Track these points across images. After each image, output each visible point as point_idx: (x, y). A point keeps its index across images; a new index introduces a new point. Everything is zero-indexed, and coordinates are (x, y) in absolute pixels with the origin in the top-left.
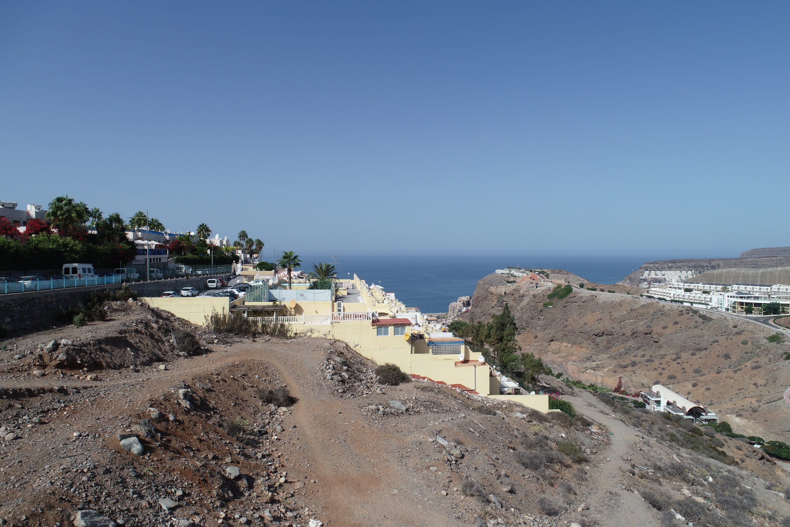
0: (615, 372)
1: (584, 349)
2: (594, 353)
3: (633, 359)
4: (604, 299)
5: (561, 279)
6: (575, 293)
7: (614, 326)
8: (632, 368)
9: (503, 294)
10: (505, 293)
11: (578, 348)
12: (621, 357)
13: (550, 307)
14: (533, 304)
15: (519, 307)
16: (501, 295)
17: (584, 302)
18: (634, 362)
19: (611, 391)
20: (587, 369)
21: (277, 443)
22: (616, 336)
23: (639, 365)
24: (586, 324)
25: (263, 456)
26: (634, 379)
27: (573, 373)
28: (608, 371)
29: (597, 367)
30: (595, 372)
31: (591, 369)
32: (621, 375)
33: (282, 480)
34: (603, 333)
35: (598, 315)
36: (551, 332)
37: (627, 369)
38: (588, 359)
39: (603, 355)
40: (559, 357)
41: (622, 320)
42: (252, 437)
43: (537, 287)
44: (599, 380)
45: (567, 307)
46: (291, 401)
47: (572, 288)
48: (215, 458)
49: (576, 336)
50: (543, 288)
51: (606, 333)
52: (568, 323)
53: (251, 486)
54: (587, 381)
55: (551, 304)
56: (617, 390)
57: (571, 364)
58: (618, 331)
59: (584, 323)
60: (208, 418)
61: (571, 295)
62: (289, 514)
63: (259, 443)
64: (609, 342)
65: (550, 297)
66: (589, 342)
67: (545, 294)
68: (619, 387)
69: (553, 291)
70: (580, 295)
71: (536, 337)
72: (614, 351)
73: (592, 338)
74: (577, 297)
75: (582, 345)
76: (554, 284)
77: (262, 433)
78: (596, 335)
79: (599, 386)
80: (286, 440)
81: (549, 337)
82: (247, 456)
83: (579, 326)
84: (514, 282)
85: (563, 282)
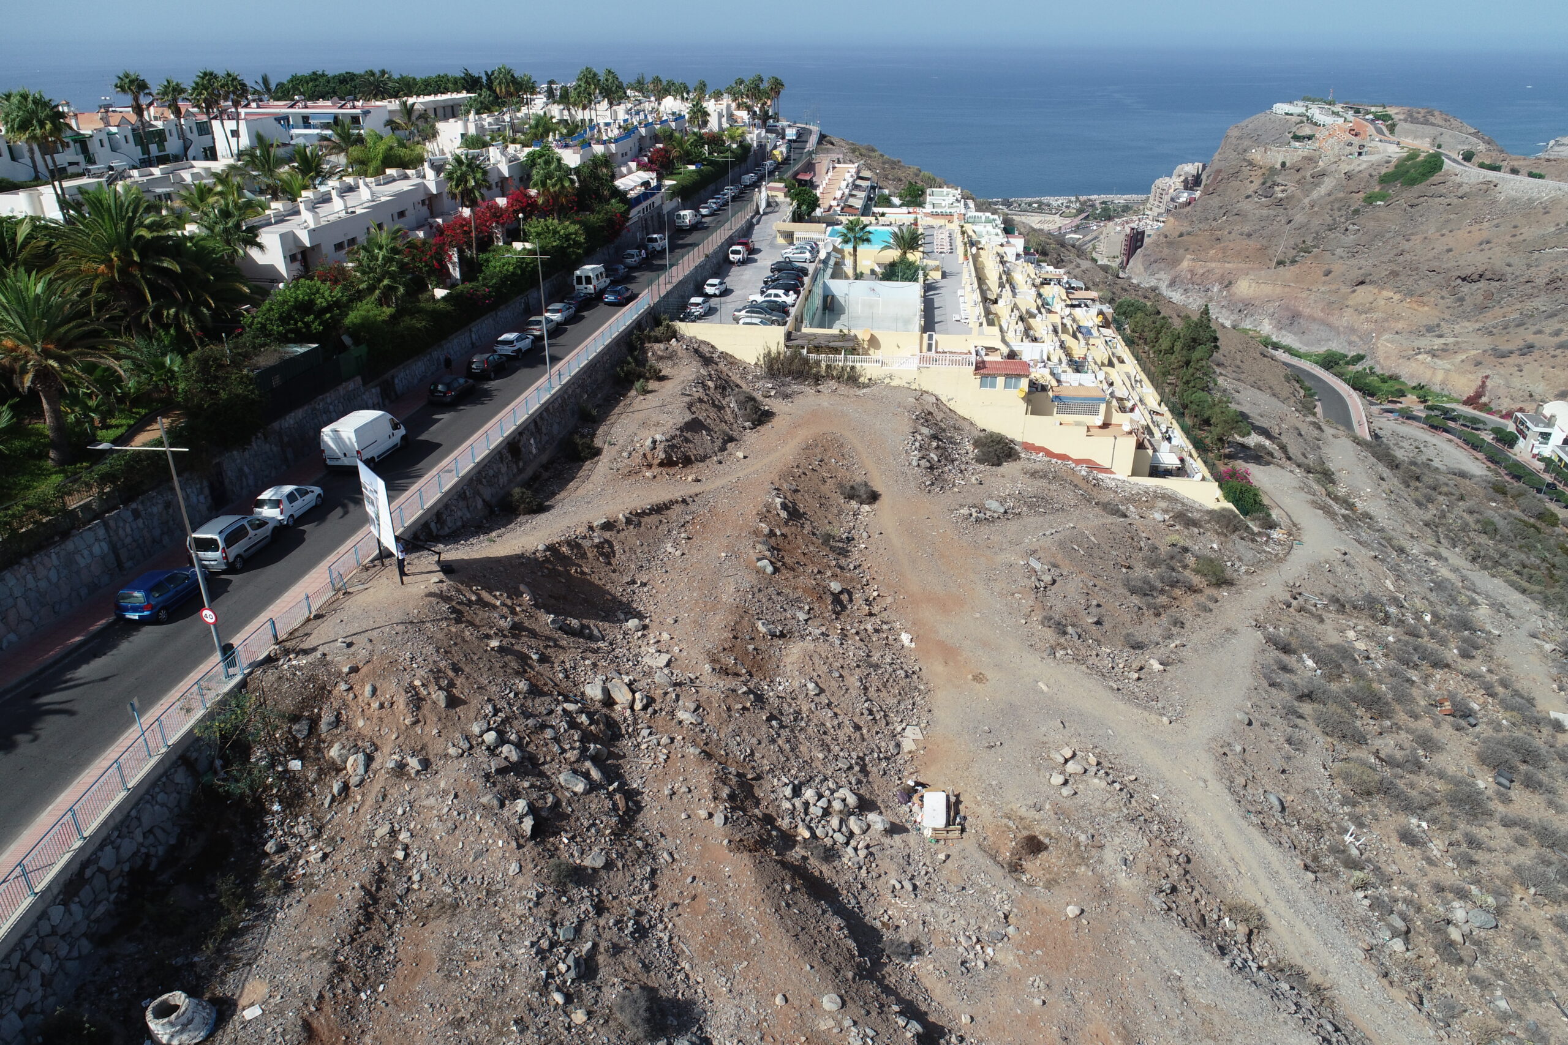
0: (1478, 364)
1: (1426, 308)
2: (1447, 317)
3: (1531, 338)
4: (1513, 193)
5: (1422, 137)
6: (1447, 174)
7: (1515, 260)
8: (1520, 360)
9: (1278, 166)
10: (1283, 164)
11: (1415, 306)
12: (1504, 332)
13: (1379, 203)
14: (1342, 195)
15: (1306, 201)
16: (1272, 169)
17: (1461, 198)
18: (1531, 347)
19: (1457, 401)
20: (1420, 353)
21: (865, 551)
22: (1510, 283)
23: (1536, 354)
24: (1450, 250)
25: (855, 568)
26: (1516, 382)
27: (1387, 358)
28: (1463, 361)
29: (1443, 350)
30: (1435, 360)
31: (1426, 353)
32: (1488, 372)
33: (875, 594)
34: (1481, 276)
35: (1486, 230)
36: (1365, 263)
37: (1508, 359)
38: (1430, 329)
39: (1467, 324)
40: (1367, 320)
41: (1537, 247)
42: (841, 545)
43: (1360, 154)
44: (1440, 376)
45: (1420, 207)
46: (874, 497)
47: (1443, 162)
48: (819, 572)
49: (1416, 277)
50: (1374, 158)
51: (1488, 275)
52: (1407, 246)
53: (851, 600)
54: (1412, 376)
55: (1382, 197)
56: (1471, 401)
57: (1386, 340)
58: (1517, 273)
59: (1446, 248)
60: (802, 526)
61: (1435, 178)
62: (885, 627)
63: (848, 551)
64: (1489, 296)
65: (1385, 180)
66: (1444, 293)
67: (1374, 173)
68: (1479, 395)
69: (1396, 167)
70: (1458, 179)
71: (1327, 273)
72: (1491, 318)
73: (1453, 284)
74: (1449, 184)
75: (1425, 299)
76: (1403, 148)
77: (849, 540)
78: (1464, 279)
79: (1436, 388)
80: (872, 548)
81: (1357, 274)
82: (842, 568)
83: (1431, 255)
84: (1310, 138)
85: (1425, 146)
